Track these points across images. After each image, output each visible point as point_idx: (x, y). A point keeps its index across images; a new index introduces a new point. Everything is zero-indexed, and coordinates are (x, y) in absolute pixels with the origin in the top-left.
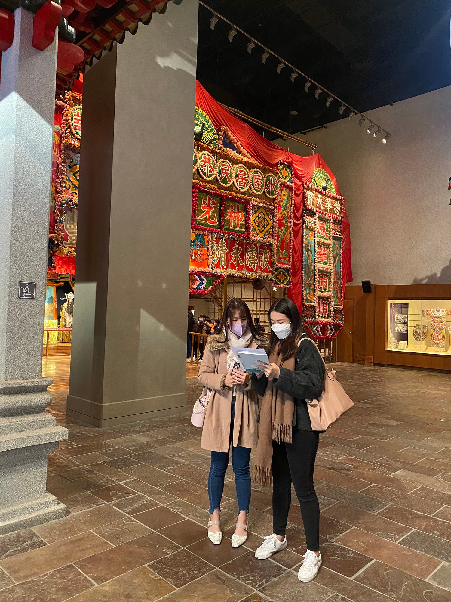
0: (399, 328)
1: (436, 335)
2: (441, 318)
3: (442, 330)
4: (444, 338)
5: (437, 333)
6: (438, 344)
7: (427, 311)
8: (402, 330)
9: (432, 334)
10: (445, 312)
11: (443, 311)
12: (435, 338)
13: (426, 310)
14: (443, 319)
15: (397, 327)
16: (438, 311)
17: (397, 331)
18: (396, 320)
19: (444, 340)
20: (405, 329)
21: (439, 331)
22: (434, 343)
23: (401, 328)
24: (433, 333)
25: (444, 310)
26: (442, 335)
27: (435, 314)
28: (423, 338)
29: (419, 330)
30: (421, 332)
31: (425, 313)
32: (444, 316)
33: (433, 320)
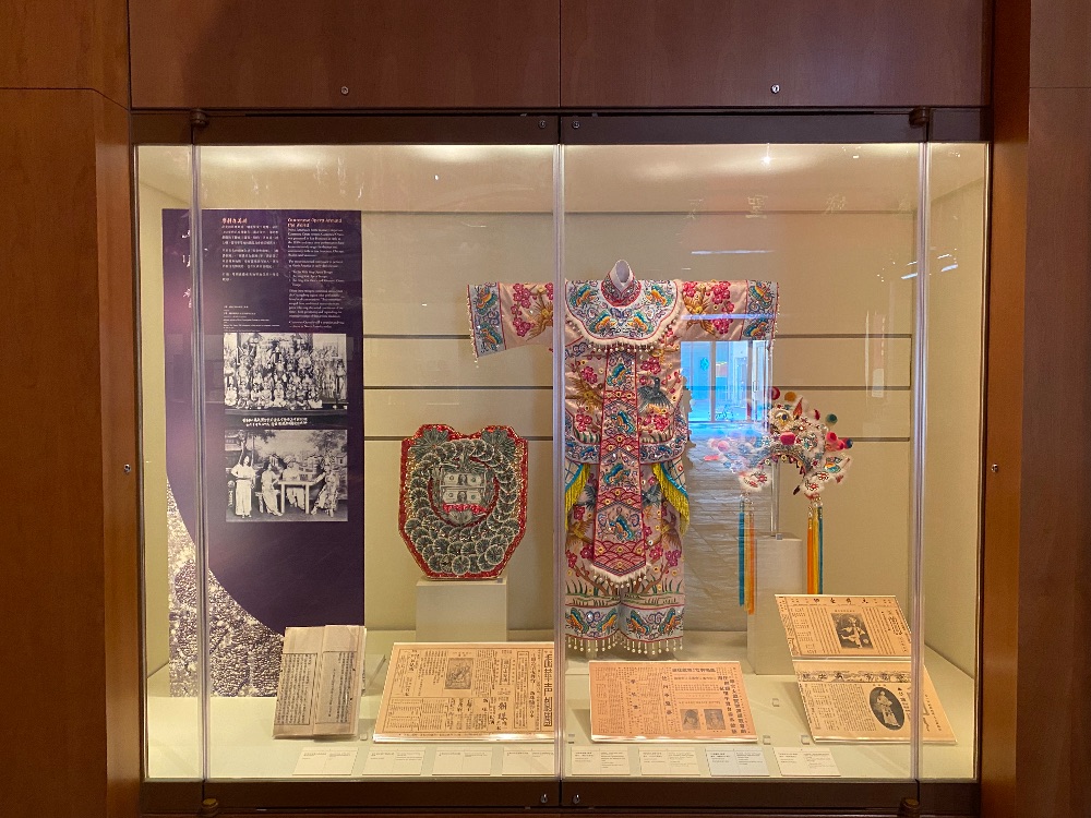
0: (267, 477)
1: (612, 513)
5: (618, 500)
6: (622, 596)
7: (522, 295)
8: (301, 498)
9: (577, 508)
12: (600, 549)
13: (510, 290)
15: (244, 472)
17: (244, 507)
18: (230, 397)
19: (673, 559)
20: (333, 480)
22: (598, 586)
23: (291, 475)
24: (584, 497)
26: (656, 511)
27: (592, 329)
28: (493, 556)
29: (451, 479)
30: (474, 497)
31: (508, 318)
32: (675, 338)
33: (578, 384)
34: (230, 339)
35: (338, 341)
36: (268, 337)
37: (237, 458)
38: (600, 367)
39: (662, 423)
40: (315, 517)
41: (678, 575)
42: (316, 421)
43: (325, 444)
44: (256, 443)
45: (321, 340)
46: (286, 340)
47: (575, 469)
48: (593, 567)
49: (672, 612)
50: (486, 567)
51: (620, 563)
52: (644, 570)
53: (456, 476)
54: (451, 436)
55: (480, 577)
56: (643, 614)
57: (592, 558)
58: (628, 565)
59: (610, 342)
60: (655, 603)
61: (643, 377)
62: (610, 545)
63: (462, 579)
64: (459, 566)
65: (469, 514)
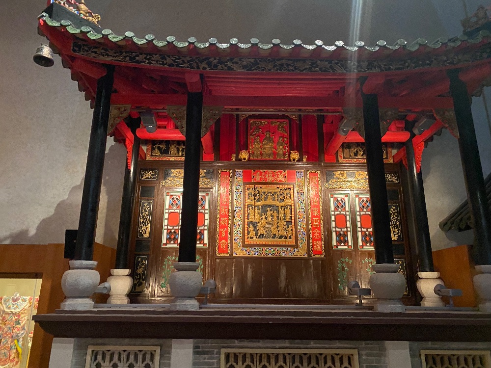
2: (18, 315)
3: (16, 341)
4: (18, 357)
10: (27, 301)
11: (24, 300)
14: (22, 316)
16: (15, 300)
21: (9, 342)
25: (28, 298)
27: (7, 308)
32: (25, 310)
38: (7, 316)
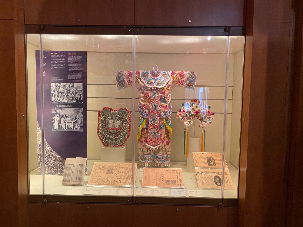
0: (62, 120)
1: (152, 131)
5: (154, 127)
6: (154, 152)
7: (130, 74)
8: (71, 125)
9: (143, 129)
12: (149, 140)
13: (126, 73)
15: (56, 118)
17: (56, 127)
18: (53, 99)
19: (168, 143)
20: (79, 121)
22: (148, 149)
23: (68, 119)
24: (145, 127)
26: (163, 130)
27: (148, 83)
28: (121, 141)
29: (111, 121)
30: (117, 126)
31: (126, 80)
32: (169, 86)
33: (144, 97)
34: (53, 84)
35: (81, 85)
36: (63, 84)
37: (54, 115)
38: (149, 93)
39: (165, 108)
40: (74, 130)
41: (169, 147)
42: (75, 105)
43: (77, 112)
44: (60, 111)
45: (76, 85)
46: (67, 85)
47: (143, 119)
48: (147, 144)
49: (167, 156)
50: (119, 144)
51: (154, 143)
52: (160, 145)
53: (112, 121)
54: (111, 110)
55: (118, 146)
56: (160, 157)
57: (147, 142)
58: (156, 144)
59: (152, 87)
60: (163, 154)
61: (161, 96)
62: (151, 139)
63: (113, 147)
64: (113, 144)
65: (115, 130)
